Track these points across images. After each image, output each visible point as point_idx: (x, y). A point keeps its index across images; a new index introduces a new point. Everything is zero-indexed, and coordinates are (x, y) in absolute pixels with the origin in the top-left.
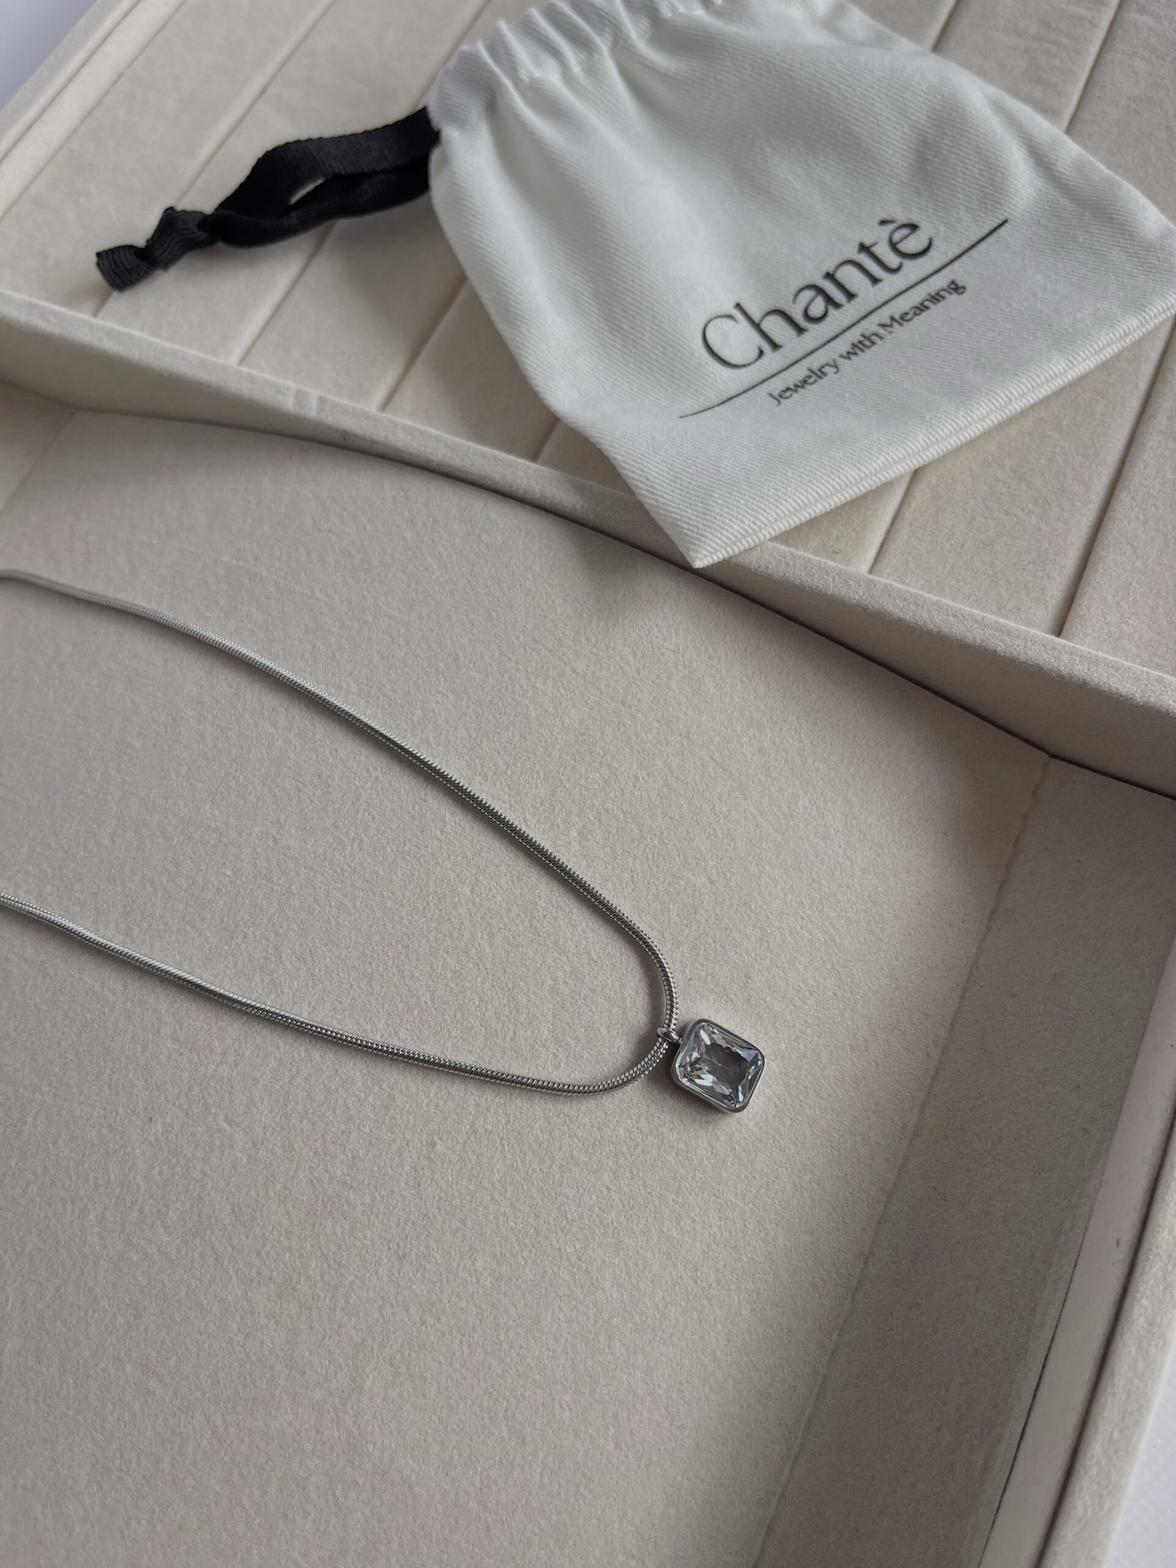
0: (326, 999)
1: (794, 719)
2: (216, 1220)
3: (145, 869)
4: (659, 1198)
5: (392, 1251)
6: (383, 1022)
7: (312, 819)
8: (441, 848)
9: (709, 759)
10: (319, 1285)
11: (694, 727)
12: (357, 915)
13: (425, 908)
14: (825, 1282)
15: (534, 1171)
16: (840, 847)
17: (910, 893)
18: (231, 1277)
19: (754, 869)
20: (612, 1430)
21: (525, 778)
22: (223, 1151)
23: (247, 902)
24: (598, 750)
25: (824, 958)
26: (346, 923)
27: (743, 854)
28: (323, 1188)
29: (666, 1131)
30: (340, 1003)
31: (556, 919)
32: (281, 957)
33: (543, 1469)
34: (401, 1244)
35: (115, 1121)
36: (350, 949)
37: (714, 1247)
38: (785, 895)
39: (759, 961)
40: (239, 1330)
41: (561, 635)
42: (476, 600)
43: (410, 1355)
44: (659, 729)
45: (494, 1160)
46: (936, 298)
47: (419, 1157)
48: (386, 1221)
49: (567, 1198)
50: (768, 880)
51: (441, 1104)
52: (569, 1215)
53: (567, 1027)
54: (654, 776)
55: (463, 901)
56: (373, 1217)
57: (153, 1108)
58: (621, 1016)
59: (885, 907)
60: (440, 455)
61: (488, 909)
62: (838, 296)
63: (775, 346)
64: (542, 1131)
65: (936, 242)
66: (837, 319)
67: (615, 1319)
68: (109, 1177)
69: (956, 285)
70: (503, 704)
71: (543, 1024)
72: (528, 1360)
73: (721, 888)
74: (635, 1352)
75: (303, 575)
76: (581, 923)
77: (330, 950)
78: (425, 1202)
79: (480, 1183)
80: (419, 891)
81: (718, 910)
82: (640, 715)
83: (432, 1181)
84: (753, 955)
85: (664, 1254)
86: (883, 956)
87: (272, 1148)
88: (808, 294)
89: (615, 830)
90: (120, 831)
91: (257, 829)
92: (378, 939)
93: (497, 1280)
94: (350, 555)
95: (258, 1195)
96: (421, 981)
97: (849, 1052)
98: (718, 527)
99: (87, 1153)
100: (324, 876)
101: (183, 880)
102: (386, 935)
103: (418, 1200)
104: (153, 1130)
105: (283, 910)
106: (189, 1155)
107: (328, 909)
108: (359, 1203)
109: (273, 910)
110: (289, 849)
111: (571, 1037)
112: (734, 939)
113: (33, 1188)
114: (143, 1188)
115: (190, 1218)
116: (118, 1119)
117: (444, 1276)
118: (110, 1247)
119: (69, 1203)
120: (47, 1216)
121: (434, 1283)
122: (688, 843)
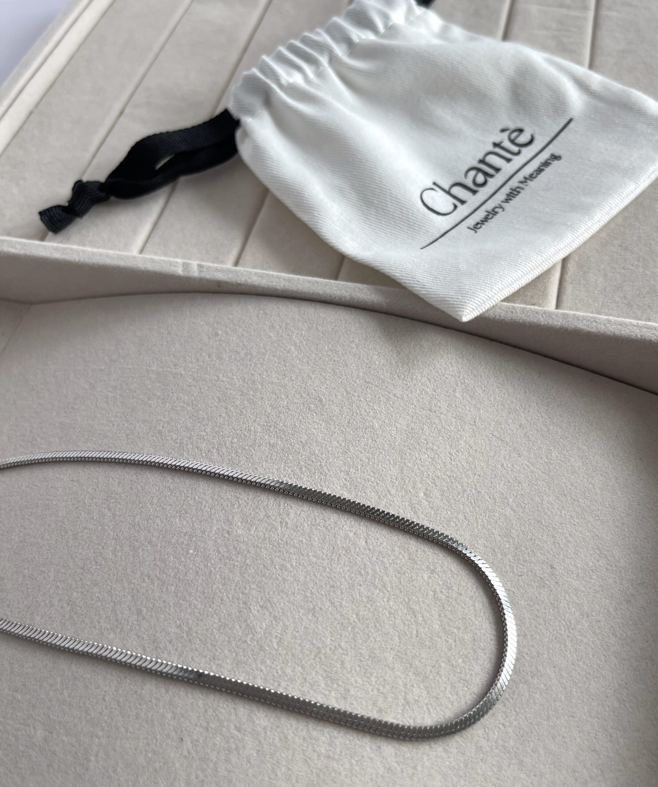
0: (287, 631)
1: (535, 404)
3: (142, 569)
4: (538, 725)
6: (329, 639)
7: (250, 515)
9: (491, 436)
11: (478, 418)
12: (295, 571)
13: (338, 559)
16: (584, 477)
17: (632, 499)
19: (537, 499)
21: (382, 465)
22: (238, 752)
23: (218, 576)
24: (423, 441)
26: (289, 578)
27: (528, 491)
28: (315, 764)
29: (530, 678)
30: (297, 632)
32: (250, 608)
35: (156, 746)
36: (296, 595)
38: (561, 512)
41: (382, 376)
42: (324, 365)
44: (456, 422)
46: (546, 164)
48: (363, 778)
50: (548, 505)
51: (381, 688)
52: (483, 749)
55: (362, 550)
56: (354, 778)
57: (182, 731)
59: (620, 509)
60: (282, 285)
61: (380, 552)
62: (490, 171)
63: (463, 202)
64: (451, 694)
65: (536, 136)
66: (494, 183)
69: (555, 156)
70: (357, 422)
71: (434, 622)
73: (521, 514)
75: (209, 369)
77: (282, 598)
78: (387, 759)
80: (332, 548)
81: (523, 529)
84: (552, 553)
85: (551, 764)
86: (628, 540)
87: (273, 741)
88: (472, 173)
89: (446, 489)
90: (118, 547)
91: (215, 528)
92: (312, 585)
94: (237, 352)
95: (270, 778)
96: (348, 607)
97: (626, 605)
98: (471, 296)
99: (140, 774)
100: (267, 550)
101: (171, 571)
102: (317, 581)
103: (381, 759)
104: (185, 746)
105: (244, 577)
106: (214, 760)
107: (275, 571)
108: (342, 769)
109: (237, 579)
110: (239, 536)
111: (454, 627)
112: (538, 545)
116: (158, 744)
122: (494, 489)
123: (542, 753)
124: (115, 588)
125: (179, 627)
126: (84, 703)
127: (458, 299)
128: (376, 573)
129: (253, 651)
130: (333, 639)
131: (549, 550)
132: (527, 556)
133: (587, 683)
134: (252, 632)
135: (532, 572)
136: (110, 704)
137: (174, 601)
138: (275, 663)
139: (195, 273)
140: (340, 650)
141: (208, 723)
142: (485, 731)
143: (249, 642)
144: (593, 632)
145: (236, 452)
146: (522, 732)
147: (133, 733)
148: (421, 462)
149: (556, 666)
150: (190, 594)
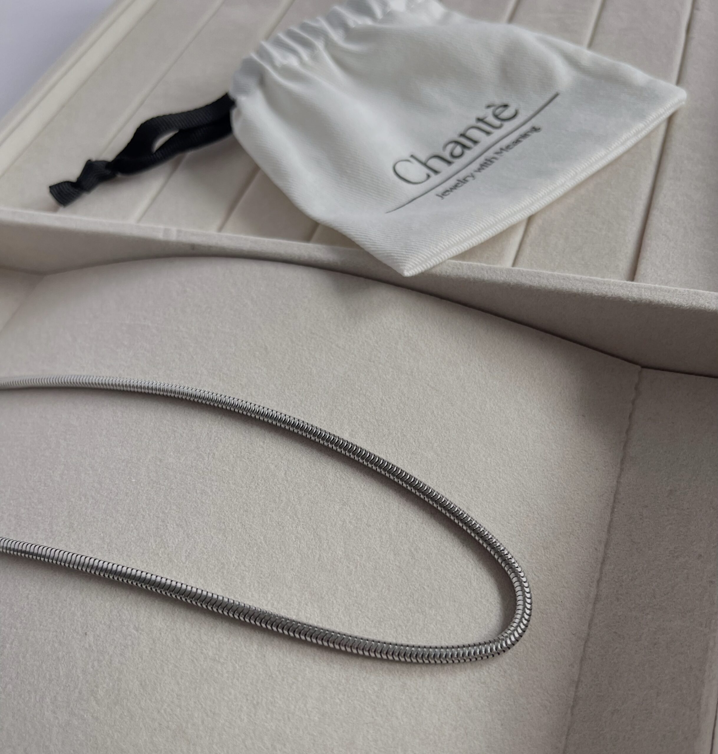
0: (196, 547)
1: (477, 359)
2: (130, 692)
3: (81, 489)
5: (249, 702)
6: (234, 557)
7: (183, 446)
8: (264, 451)
9: (426, 385)
10: (201, 728)
11: (415, 369)
13: (256, 487)
14: (550, 702)
16: (517, 429)
17: (567, 452)
18: (141, 729)
19: (464, 445)
21: (313, 408)
22: (133, 649)
23: (144, 497)
24: (357, 387)
25: (517, 495)
26: (207, 501)
27: (455, 438)
28: (200, 665)
30: (206, 548)
32: (167, 526)
34: (255, 696)
35: (63, 638)
36: (210, 517)
38: (486, 459)
41: (328, 328)
44: (393, 372)
46: (525, 136)
48: (243, 682)
50: (474, 451)
53: (354, 549)
54: (393, 398)
55: (280, 480)
56: (235, 680)
57: (87, 627)
59: (552, 461)
62: (469, 144)
63: (437, 172)
64: (344, 616)
65: (521, 111)
66: (469, 155)
67: (407, 737)
68: (59, 673)
69: (535, 128)
70: (296, 369)
71: (338, 548)
73: (444, 458)
75: (172, 321)
76: (356, 486)
77: (198, 518)
80: (252, 478)
82: (381, 365)
84: (470, 496)
86: (556, 490)
87: (166, 642)
88: (452, 146)
89: (372, 431)
91: (149, 457)
92: (227, 508)
93: (323, 715)
94: (199, 306)
95: (157, 673)
96: (257, 530)
98: (415, 252)
99: (45, 660)
100: (192, 476)
101: (105, 491)
102: (233, 505)
104: (88, 640)
105: (167, 499)
106: (111, 653)
107: (195, 494)
108: (225, 671)
109: (160, 500)
110: (169, 464)
111: (358, 555)
112: (456, 487)
113: (10, 686)
114: (81, 678)
115: (113, 693)
116: (65, 637)
117: (286, 716)
118: (60, 718)
119: (33, 693)
120: (18, 703)
121: (279, 721)
122: (420, 434)
127: (402, 254)
128: (290, 502)
130: (238, 557)
131: (468, 492)
134: (165, 547)
137: (102, 517)
138: (180, 574)
139: (173, 237)
140: (242, 566)
141: (111, 621)
143: (160, 555)
147: (46, 626)
148: (352, 406)
149: (456, 600)
150: (117, 511)
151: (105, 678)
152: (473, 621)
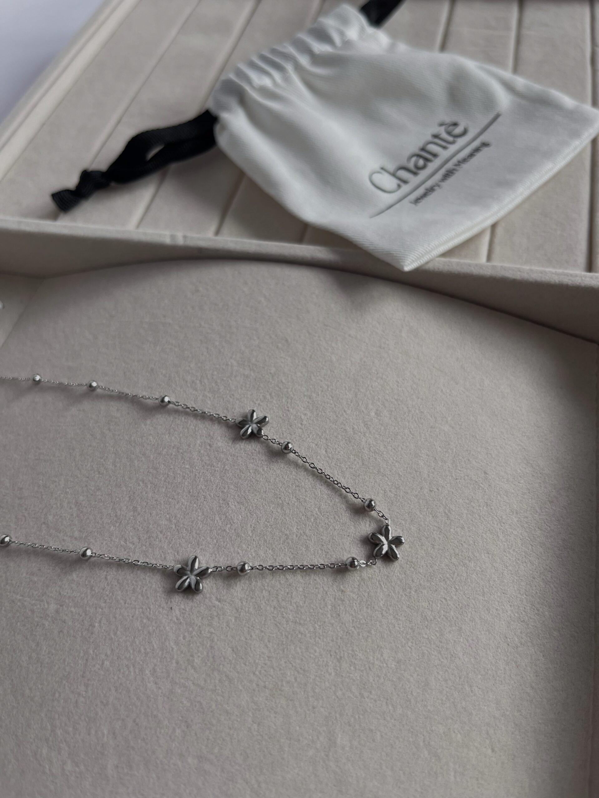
0: (259, 521)
1: (469, 343)
2: (224, 658)
3: (137, 475)
4: (475, 600)
5: (333, 657)
6: (295, 528)
8: (303, 432)
9: (432, 368)
10: (295, 685)
11: (420, 353)
12: (266, 475)
14: (577, 633)
15: (402, 595)
16: (512, 401)
17: (554, 419)
18: (241, 690)
19: (472, 418)
20: (488, 741)
21: (339, 391)
22: (219, 618)
23: (202, 479)
24: (373, 371)
25: (521, 458)
26: (261, 479)
27: (464, 412)
28: (284, 628)
29: (467, 562)
30: (269, 522)
31: (376, 459)
32: (228, 504)
33: (455, 773)
34: (337, 651)
35: (150, 613)
36: (267, 493)
37: (512, 623)
38: (493, 429)
39: (489, 464)
40: (253, 722)
41: (339, 321)
42: (289, 312)
43: (359, 717)
44: (402, 357)
45: (378, 594)
46: (478, 150)
47: (335, 599)
48: (325, 640)
49: (425, 608)
50: (481, 423)
52: (428, 618)
54: (406, 380)
55: (323, 457)
56: (317, 639)
57: (171, 602)
58: (425, 504)
59: (543, 427)
61: (337, 459)
62: (429, 157)
63: (405, 182)
65: (469, 129)
66: (432, 166)
67: (470, 674)
68: (153, 646)
69: (485, 144)
70: (317, 357)
72: (429, 708)
73: (458, 430)
74: (488, 692)
75: (193, 318)
77: (256, 495)
78: (345, 625)
79: (374, 608)
81: (460, 442)
82: (390, 352)
83: (346, 612)
84: (485, 461)
85: (486, 631)
86: (551, 453)
87: (248, 610)
88: (414, 158)
89: (394, 409)
90: (117, 460)
91: (198, 442)
93: (398, 662)
94: (216, 304)
95: (246, 639)
97: (549, 505)
98: (411, 250)
99: (137, 636)
100: (242, 458)
101: (162, 476)
102: (285, 482)
103: (341, 624)
104: (174, 614)
105: (223, 480)
106: (199, 624)
107: (249, 474)
108: (307, 632)
109: (217, 481)
110: (219, 448)
112: (473, 455)
113: (107, 663)
114: (175, 649)
115: (208, 660)
116: (152, 612)
117: (367, 666)
118: (163, 688)
119: (132, 667)
120: (119, 678)
121: (362, 671)
122: (434, 410)
123: (479, 622)
124: (114, 492)
125: (170, 520)
126: (90, 582)
127: (400, 252)
129: (231, 537)
130: (299, 528)
131: (483, 459)
132: (463, 463)
133: (517, 567)
134: (230, 523)
135: (468, 476)
136: (111, 582)
137: (164, 500)
138: (250, 547)
139: (180, 241)
142: (429, 604)
143: (228, 531)
144: (522, 526)
145: (216, 382)
146: (461, 605)
147: (131, 604)
148: (373, 388)
149: (489, 552)
150: (178, 494)
151: (198, 647)
152: (506, 569)
